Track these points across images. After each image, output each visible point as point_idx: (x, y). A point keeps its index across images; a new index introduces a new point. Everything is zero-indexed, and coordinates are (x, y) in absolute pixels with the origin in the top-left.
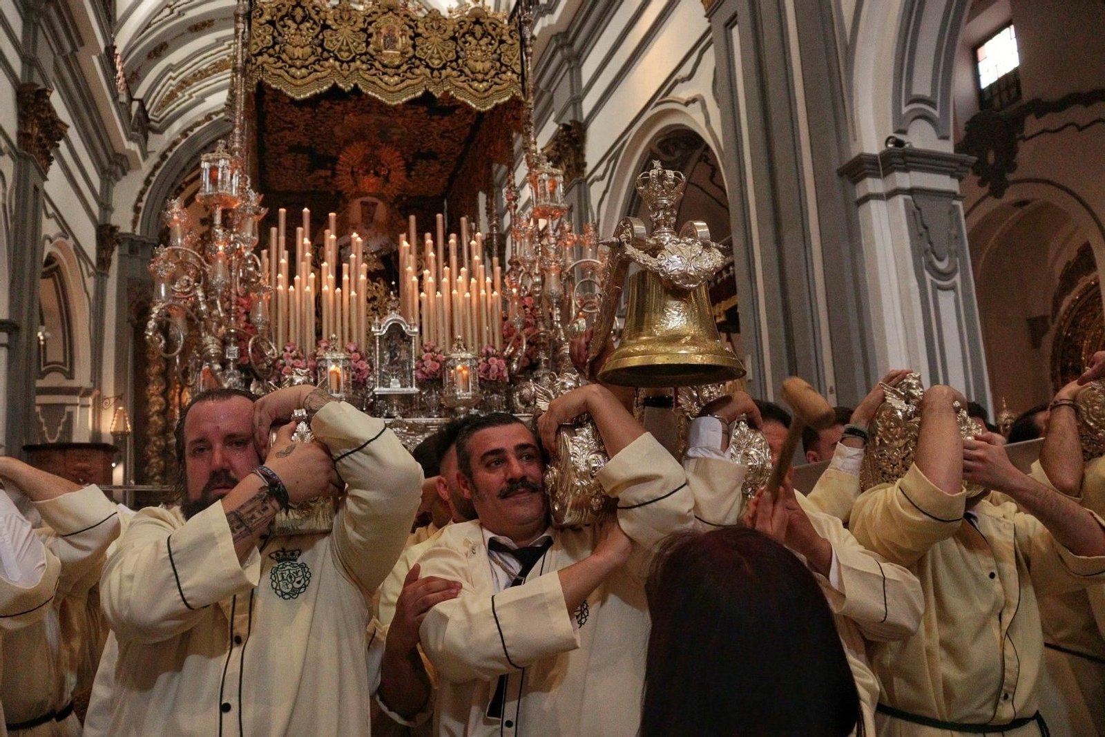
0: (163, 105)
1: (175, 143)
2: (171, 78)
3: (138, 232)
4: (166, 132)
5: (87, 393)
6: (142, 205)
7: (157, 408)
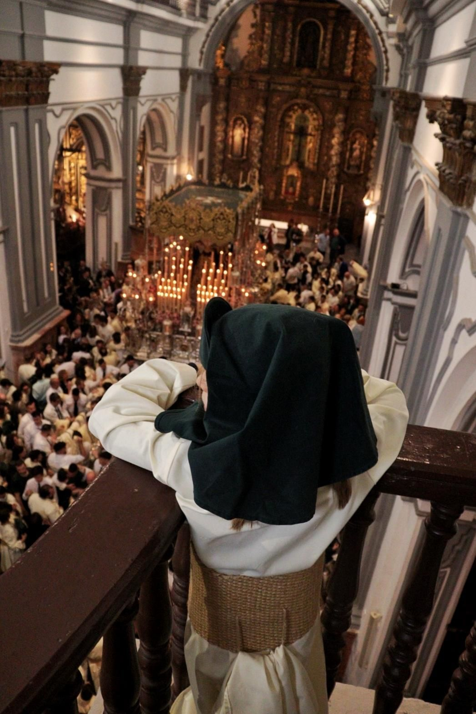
1: (222, 11)
3: (202, 68)
4: (217, 4)
5: (173, 158)
6: (205, 50)
7: (220, 139)
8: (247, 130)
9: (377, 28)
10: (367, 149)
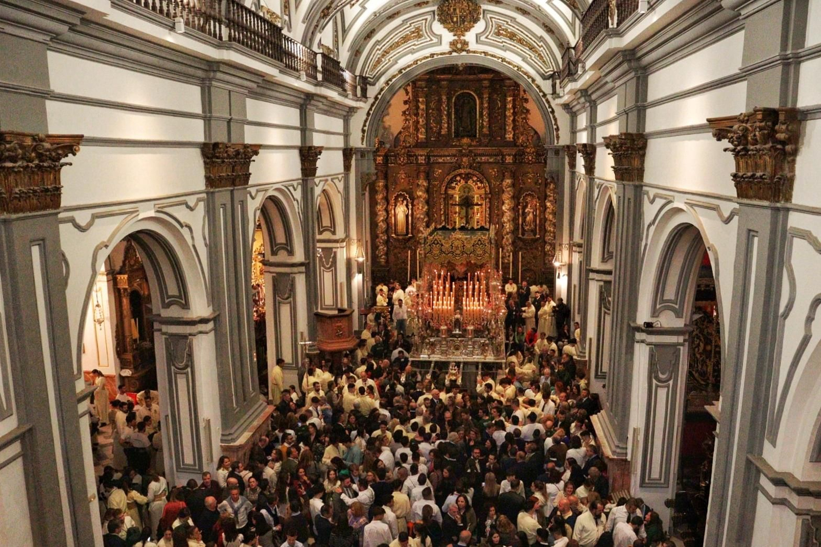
0: (375, 66)
1: (382, 90)
2: (378, 49)
3: (364, 146)
4: (377, 84)
5: (343, 241)
6: (366, 128)
7: (382, 218)
8: (410, 207)
9: (541, 91)
10: (540, 212)
